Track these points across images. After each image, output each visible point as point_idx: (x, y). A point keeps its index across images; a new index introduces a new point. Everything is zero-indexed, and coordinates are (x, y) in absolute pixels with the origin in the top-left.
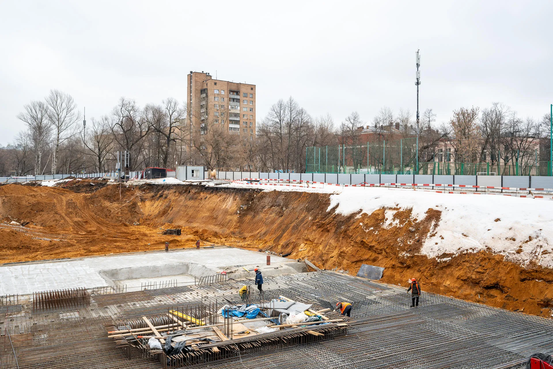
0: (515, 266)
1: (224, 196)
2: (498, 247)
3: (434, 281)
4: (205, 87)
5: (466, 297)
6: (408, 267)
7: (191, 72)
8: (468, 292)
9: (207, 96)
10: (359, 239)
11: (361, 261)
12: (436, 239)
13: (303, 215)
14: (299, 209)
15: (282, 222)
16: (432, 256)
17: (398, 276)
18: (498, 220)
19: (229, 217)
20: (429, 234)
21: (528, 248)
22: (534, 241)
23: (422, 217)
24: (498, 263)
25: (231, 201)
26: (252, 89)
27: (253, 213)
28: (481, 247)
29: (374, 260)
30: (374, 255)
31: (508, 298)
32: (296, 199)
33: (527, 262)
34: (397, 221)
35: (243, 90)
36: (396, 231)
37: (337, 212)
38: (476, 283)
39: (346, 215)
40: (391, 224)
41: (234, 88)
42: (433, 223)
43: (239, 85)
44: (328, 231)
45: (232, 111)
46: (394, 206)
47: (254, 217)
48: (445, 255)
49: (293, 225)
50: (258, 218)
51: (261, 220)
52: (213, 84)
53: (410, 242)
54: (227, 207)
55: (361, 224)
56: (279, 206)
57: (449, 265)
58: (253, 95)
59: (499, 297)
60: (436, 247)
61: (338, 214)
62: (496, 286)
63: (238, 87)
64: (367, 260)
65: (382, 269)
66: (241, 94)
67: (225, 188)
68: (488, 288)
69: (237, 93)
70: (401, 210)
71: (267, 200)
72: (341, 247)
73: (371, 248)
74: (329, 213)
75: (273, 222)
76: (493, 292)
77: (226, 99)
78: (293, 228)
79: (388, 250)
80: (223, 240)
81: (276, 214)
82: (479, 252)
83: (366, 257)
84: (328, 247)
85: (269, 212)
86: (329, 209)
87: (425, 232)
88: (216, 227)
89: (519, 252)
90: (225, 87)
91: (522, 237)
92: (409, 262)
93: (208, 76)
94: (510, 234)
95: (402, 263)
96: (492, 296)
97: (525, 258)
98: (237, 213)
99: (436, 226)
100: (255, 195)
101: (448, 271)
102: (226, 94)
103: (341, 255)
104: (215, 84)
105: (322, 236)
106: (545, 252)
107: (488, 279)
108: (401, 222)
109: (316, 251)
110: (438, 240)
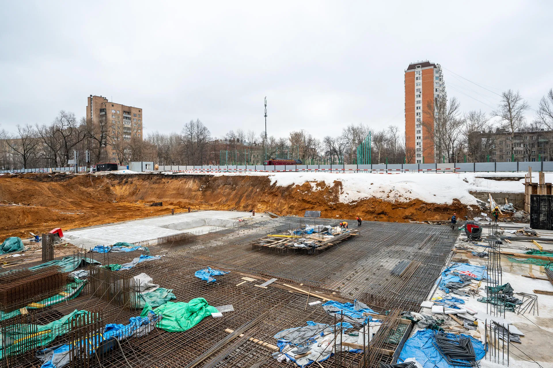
0: (389, 203)
1: (185, 180)
2: (378, 195)
3: (351, 214)
4: (104, 107)
5: (369, 220)
6: (335, 209)
7: (91, 96)
8: (369, 217)
9: (106, 114)
10: (300, 198)
11: (305, 209)
12: (344, 195)
13: (250, 189)
14: (246, 185)
15: (236, 193)
16: (346, 203)
17: (330, 215)
18: (372, 184)
19: (194, 193)
20: (340, 193)
21: (392, 195)
22: (393, 192)
23: (332, 185)
24: (380, 202)
25: (191, 183)
26: (140, 111)
27: (211, 190)
28: (369, 196)
29: (312, 208)
30: (311, 206)
31: (389, 217)
32: (242, 180)
33: (394, 201)
34: (319, 188)
35: (133, 112)
36: (321, 193)
37: (278, 185)
38: (372, 213)
39: (285, 186)
40: (316, 189)
41: (127, 110)
42: (340, 187)
43: (130, 108)
44: (277, 196)
45: (125, 126)
46: (313, 180)
47: (213, 192)
48: (353, 202)
49: (246, 194)
50: (215, 193)
51: (220, 193)
52: (111, 106)
53: (331, 197)
54: (189, 187)
55: (298, 190)
56: (230, 184)
57: (356, 206)
58: (140, 116)
59: (385, 218)
60: (347, 199)
61: (279, 187)
62: (383, 213)
63: (129, 109)
64: (308, 208)
65: (319, 212)
66: (132, 114)
67: (183, 175)
68: (379, 214)
69: (129, 113)
70: (318, 182)
71: (220, 181)
72: (289, 204)
73: (308, 202)
74: (272, 186)
75: (229, 194)
76: (382, 216)
77: (121, 117)
78: (247, 196)
79: (320, 202)
80: (197, 207)
81: (230, 189)
82: (370, 198)
83: (307, 207)
84: (280, 204)
85: (224, 188)
86: (271, 184)
87: (337, 192)
88: (185, 200)
89: (388, 197)
90: (120, 109)
91: (387, 190)
92: (335, 207)
93: (105, 99)
94: (381, 190)
95: (331, 208)
96: (382, 218)
97: (392, 199)
98: (200, 190)
99: (342, 189)
100: (210, 179)
101: (357, 209)
102: (121, 113)
103: (291, 207)
104: (113, 106)
105: (273, 199)
106: (400, 196)
107: (378, 209)
108: (322, 188)
109: (272, 207)
110: (347, 195)
